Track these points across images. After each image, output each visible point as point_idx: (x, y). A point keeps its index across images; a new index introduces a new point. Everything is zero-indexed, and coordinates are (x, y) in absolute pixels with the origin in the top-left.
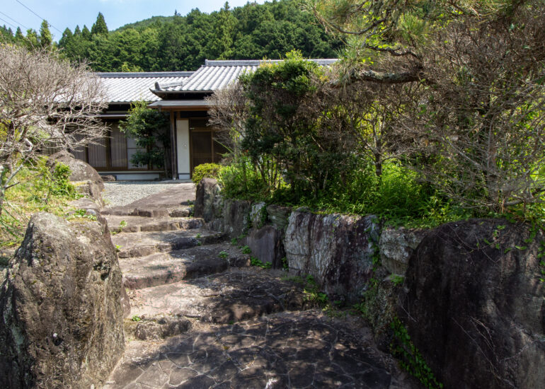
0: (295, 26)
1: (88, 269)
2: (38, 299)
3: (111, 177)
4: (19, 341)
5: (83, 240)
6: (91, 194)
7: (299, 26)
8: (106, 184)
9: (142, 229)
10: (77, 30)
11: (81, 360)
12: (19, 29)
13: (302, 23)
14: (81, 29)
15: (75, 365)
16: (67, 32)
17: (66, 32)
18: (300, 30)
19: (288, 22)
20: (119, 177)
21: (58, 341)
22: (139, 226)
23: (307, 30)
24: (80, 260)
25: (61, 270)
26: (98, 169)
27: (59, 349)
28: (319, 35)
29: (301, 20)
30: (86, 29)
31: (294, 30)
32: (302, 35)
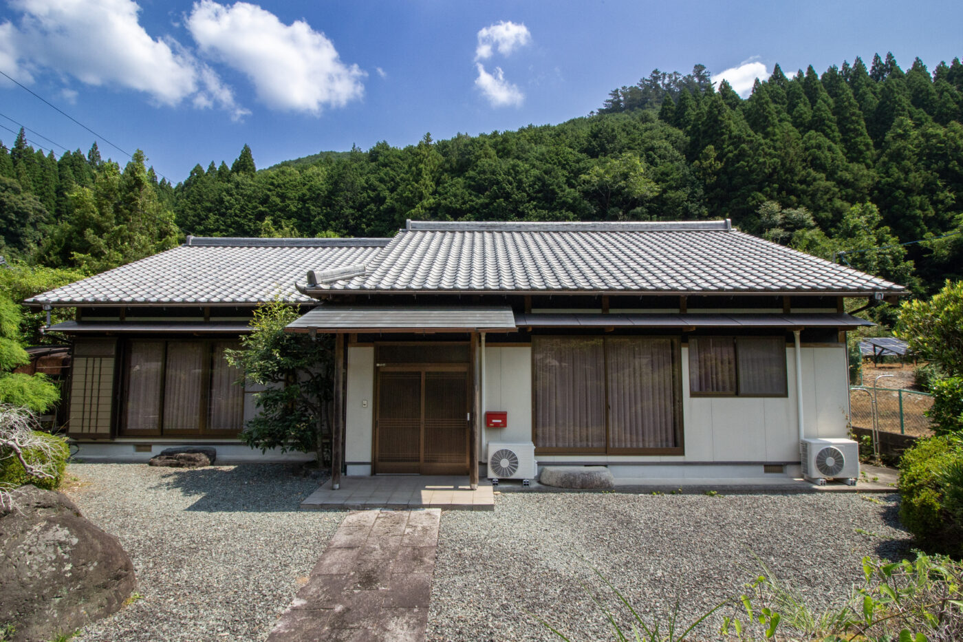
0: (527, 166)
3: (203, 458)
7: (534, 166)
10: (212, 168)
13: (537, 163)
14: (217, 167)
16: (198, 169)
17: (195, 170)
18: (535, 172)
19: (517, 161)
23: (546, 172)
29: (537, 159)
30: (224, 167)
31: (527, 171)
32: (538, 179)
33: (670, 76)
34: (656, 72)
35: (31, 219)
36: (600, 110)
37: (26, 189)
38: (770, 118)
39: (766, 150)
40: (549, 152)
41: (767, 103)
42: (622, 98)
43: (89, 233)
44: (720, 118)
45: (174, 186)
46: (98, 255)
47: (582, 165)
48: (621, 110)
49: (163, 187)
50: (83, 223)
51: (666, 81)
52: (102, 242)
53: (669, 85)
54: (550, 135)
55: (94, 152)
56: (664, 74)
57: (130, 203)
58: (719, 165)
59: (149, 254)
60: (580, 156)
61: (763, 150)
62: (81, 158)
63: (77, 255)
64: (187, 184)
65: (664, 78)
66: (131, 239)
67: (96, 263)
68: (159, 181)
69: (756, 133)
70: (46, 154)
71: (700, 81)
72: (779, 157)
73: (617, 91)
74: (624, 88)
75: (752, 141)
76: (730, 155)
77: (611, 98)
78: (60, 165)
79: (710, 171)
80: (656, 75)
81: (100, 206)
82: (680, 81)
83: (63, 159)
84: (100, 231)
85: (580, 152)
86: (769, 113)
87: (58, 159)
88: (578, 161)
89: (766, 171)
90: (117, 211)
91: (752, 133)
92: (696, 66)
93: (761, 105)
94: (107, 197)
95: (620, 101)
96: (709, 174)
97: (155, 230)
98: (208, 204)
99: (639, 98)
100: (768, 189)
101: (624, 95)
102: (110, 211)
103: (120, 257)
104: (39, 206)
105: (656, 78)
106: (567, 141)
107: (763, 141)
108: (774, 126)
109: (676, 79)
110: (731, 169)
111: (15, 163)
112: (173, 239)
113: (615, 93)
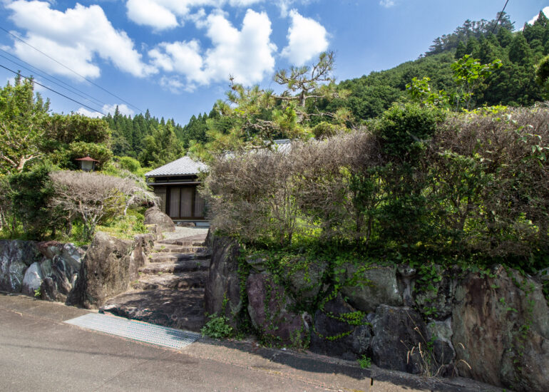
0: (360, 100)
1: (110, 252)
2: (92, 259)
3: (193, 224)
4: (85, 274)
5: (112, 242)
6: (156, 232)
7: (364, 100)
8: (177, 228)
9: (172, 251)
10: (200, 116)
11: (103, 284)
12: (163, 118)
13: (367, 97)
14: (202, 116)
15: (101, 285)
16: (193, 118)
17: (192, 118)
18: (366, 103)
19: (355, 97)
20: (198, 224)
21: (96, 275)
22: (171, 250)
23: (371, 103)
24: (108, 248)
25: (101, 251)
26: (173, 218)
27: (96, 277)
28: (382, 105)
29: (367, 95)
30: (205, 115)
31: (360, 103)
32: (367, 107)
33: (478, 23)
34: (467, 21)
35: (123, 149)
36: (427, 53)
37: (121, 134)
38: (525, 51)
39: (520, 73)
40: (375, 90)
41: (523, 41)
42: (442, 43)
43: (154, 153)
44: (487, 56)
45: (183, 127)
46: (157, 162)
47: (394, 96)
48: (442, 51)
49: (178, 128)
50: (151, 150)
51: (476, 27)
52: (158, 157)
53: (478, 29)
54: (379, 79)
55: (148, 114)
56: (474, 23)
57: (167, 140)
58: (486, 87)
59: (174, 160)
60: (394, 90)
61: (517, 73)
62: (142, 118)
63: (150, 162)
64: (189, 126)
65: (474, 25)
66: (167, 155)
67: (156, 165)
68: (176, 125)
69: (513, 63)
70: (128, 117)
71: (502, 23)
72: (528, 77)
73: (438, 38)
74: (443, 36)
75: (509, 69)
76: (494, 79)
77: (434, 44)
78: (133, 122)
79: (480, 90)
80: (468, 24)
81: (157, 143)
82: (487, 25)
83: (135, 118)
84: (157, 152)
85: (396, 87)
86: (525, 48)
87: (132, 119)
88: (392, 94)
89: (518, 87)
90: (163, 144)
91: (510, 63)
92: (498, 13)
93: (518, 43)
94: (159, 139)
95: (441, 45)
96: (479, 93)
97: (176, 150)
98: (198, 136)
99: (455, 41)
100: (521, 99)
101: (444, 41)
102: (160, 144)
103: (164, 162)
104: (126, 142)
105: (468, 26)
106: (389, 82)
107: (517, 67)
108: (528, 56)
109: (483, 24)
110: (494, 88)
111: (115, 123)
112: (182, 154)
113: (438, 40)
